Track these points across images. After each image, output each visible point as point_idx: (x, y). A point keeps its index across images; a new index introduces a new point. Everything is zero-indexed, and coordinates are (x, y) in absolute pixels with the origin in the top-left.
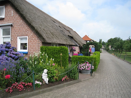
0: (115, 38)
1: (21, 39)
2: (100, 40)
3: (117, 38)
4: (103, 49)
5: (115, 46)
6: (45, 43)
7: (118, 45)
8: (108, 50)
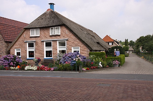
0: (147, 36)
1: (74, 48)
2: (125, 40)
3: (150, 36)
4: (132, 52)
5: (147, 47)
6: (91, 50)
7: (150, 46)
8: (138, 53)
